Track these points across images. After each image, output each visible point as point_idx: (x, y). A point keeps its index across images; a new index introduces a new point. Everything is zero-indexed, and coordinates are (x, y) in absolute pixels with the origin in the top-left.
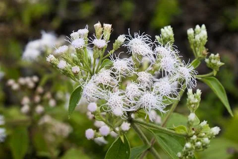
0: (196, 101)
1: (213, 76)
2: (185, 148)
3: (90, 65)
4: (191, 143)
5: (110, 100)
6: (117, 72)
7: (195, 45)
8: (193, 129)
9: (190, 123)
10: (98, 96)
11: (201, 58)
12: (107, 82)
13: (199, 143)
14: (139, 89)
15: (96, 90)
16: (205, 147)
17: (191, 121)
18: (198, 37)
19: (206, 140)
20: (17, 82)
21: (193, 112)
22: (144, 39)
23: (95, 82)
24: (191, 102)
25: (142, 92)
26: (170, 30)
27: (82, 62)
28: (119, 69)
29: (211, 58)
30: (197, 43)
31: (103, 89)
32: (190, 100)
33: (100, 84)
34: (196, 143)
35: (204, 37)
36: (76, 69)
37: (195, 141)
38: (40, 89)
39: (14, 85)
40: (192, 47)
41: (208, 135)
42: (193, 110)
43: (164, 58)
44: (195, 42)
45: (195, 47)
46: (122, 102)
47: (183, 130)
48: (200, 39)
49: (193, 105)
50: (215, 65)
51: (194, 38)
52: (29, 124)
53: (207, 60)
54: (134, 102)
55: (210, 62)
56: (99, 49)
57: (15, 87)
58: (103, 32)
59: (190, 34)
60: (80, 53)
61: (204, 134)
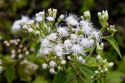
0: (101, 49)
1: (111, 37)
2: (95, 73)
3: (46, 31)
4: (98, 71)
5: (56, 48)
6: (60, 34)
7: (102, 20)
8: (99, 64)
9: (98, 60)
10: (49, 47)
11: (105, 27)
12: (54, 39)
13: (102, 71)
14: (71, 43)
15: (48, 43)
16: (105, 73)
17: (98, 59)
18: (103, 17)
19: (106, 69)
20: (9, 42)
21: (99, 55)
22: (74, 17)
23: (48, 39)
24: (98, 49)
25: (72, 44)
26: (88, 13)
27: (42, 29)
28: (60, 32)
29: (110, 28)
30: (103, 20)
31: (52, 43)
32: (98, 48)
33: (50, 40)
34: (101, 71)
35: (107, 16)
36: (38, 32)
37: (100, 70)
38: (21, 46)
39: (7, 43)
40: (100, 22)
41: (107, 67)
42: (100, 54)
43: (84, 27)
44: (102, 19)
45: (102, 22)
46: (62, 50)
47: (94, 65)
48: (104, 17)
49: (99, 51)
50: (112, 31)
51: (101, 17)
52: (15, 64)
53: (108, 29)
54: (68, 49)
55: (110, 29)
56: (50, 22)
57: (8, 44)
58: (52, 13)
59: (99, 15)
60: (40, 24)
61: (105, 67)
